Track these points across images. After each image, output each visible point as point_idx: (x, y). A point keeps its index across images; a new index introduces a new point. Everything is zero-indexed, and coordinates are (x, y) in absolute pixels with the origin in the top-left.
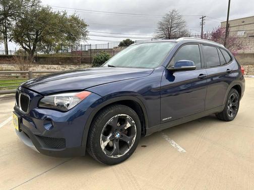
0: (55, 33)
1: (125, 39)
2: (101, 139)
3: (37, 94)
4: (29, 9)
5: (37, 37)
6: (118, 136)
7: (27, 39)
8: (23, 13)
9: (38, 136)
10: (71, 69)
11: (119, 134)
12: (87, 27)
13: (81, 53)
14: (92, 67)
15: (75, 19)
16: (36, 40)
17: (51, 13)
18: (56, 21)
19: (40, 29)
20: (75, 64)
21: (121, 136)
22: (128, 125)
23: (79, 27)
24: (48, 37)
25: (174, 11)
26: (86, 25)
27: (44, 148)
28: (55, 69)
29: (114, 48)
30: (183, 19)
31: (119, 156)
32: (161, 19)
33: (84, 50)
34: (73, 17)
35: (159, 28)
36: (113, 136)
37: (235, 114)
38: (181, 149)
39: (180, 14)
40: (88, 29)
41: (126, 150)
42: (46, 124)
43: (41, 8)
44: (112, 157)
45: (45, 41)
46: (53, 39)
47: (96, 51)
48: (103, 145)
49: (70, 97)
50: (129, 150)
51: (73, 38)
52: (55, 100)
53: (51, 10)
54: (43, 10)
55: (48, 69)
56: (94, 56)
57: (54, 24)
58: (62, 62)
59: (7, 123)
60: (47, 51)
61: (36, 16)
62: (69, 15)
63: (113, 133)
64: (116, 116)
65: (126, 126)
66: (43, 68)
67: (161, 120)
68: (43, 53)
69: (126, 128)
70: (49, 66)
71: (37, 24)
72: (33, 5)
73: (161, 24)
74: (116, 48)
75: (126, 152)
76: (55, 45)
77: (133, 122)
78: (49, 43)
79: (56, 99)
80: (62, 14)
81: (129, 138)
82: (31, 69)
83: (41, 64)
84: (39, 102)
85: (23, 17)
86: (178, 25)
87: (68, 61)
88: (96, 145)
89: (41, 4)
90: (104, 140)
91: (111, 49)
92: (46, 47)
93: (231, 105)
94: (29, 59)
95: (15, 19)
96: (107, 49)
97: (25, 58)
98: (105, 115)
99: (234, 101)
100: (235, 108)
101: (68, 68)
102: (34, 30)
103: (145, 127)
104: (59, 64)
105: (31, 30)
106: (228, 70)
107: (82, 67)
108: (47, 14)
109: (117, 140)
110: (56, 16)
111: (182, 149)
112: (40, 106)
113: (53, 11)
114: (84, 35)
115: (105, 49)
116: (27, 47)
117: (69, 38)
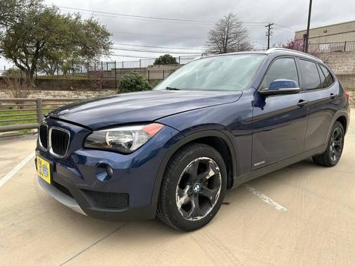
0: (63, 45)
1: (163, 55)
2: (177, 194)
3: (82, 128)
4: (26, 10)
5: (37, 51)
6: (197, 188)
7: (23, 54)
8: (18, 16)
9: (85, 191)
10: (87, 96)
11: (198, 187)
12: (110, 37)
13: (101, 73)
14: (118, 93)
15: (92, 25)
16: (36, 55)
17: (59, 16)
18: (66, 27)
19: (43, 40)
20: (94, 89)
21: (201, 189)
22: (212, 173)
23: (98, 36)
24: (55, 51)
25: (231, 15)
26: (109, 34)
27: (94, 209)
28: (65, 96)
29: (149, 67)
30: (244, 26)
31: (199, 218)
32: (213, 27)
33: (105, 69)
34: (89, 22)
35: (211, 40)
36: (191, 189)
37: (339, 157)
38: (279, 207)
39: (240, 20)
40: (111, 39)
41: (208, 209)
42: (99, 173)
43: (43, 9)
44: (191, 219)
45: (49, 57)
46: (61, 54)
47: (123, 71)
48: (180, 202)
49: (134, 132)
50: (211, 209)
51: (89, 52)
52: (107, 136)
53: (58, 11)
54: (47, 12)
55: (55, 96)
56: (121, 78)
57: (63, 32)
58: (75, 87)
59: (16, 174)
60: (51, 72)
61: (37, 19)
62: (84, 19)
63: (191, 185)
64: (197, 160)
65: (208, 174)
66: (47, 94)
67: (252, 165)
68: (44, 74)
69: (208, 178)
70: (56, 92)
71: (38, 32)
72: (31, 5)
73: (213, 33)
74: (152, 66)
75: (209, 212)
76: (63, 62)
77: (217, 168)
78: (55, 60)
79: (109, 136)
80: (74, 17)
81: (212, 191)
82: (30, 97)
83: (43, 89)
84: (85, 140)
85: (18, 21)
86: (237, 35)
87: (83, 85)
88: (171, 203)
89: (43, 3)
90: (181, 196)
91: (145, 68)
92: (49, 65)
93: (333, 144)
94: (28, 82)
95: (6, 25)
96: (139, 69)
97: (22, 80)
98: (182, 158)
99: (337, 139)
100: (339, 148)
101: (83, 96)
102: (34, 40)
103: (232, 176)
104: (70, 90)
105: (30, 40)
106: (332, 94)
107: (104, 93)
108: (52, 17)
109: (196, 194)
110: (66, 21)
111: (281, 207)
112: (87, 145)
113: (61, 14)
114: (106, 48)
115: (136, 69)
116: (23, 65)
117: (84, 53)
